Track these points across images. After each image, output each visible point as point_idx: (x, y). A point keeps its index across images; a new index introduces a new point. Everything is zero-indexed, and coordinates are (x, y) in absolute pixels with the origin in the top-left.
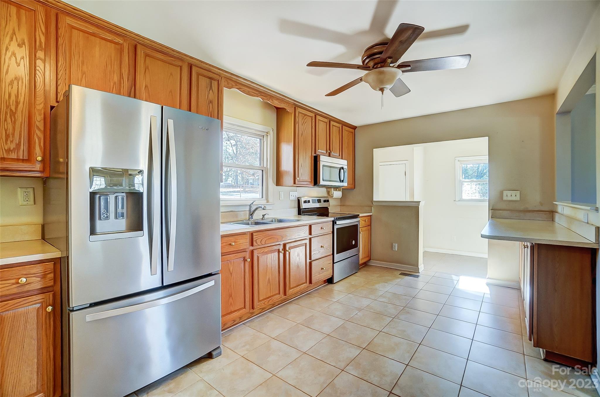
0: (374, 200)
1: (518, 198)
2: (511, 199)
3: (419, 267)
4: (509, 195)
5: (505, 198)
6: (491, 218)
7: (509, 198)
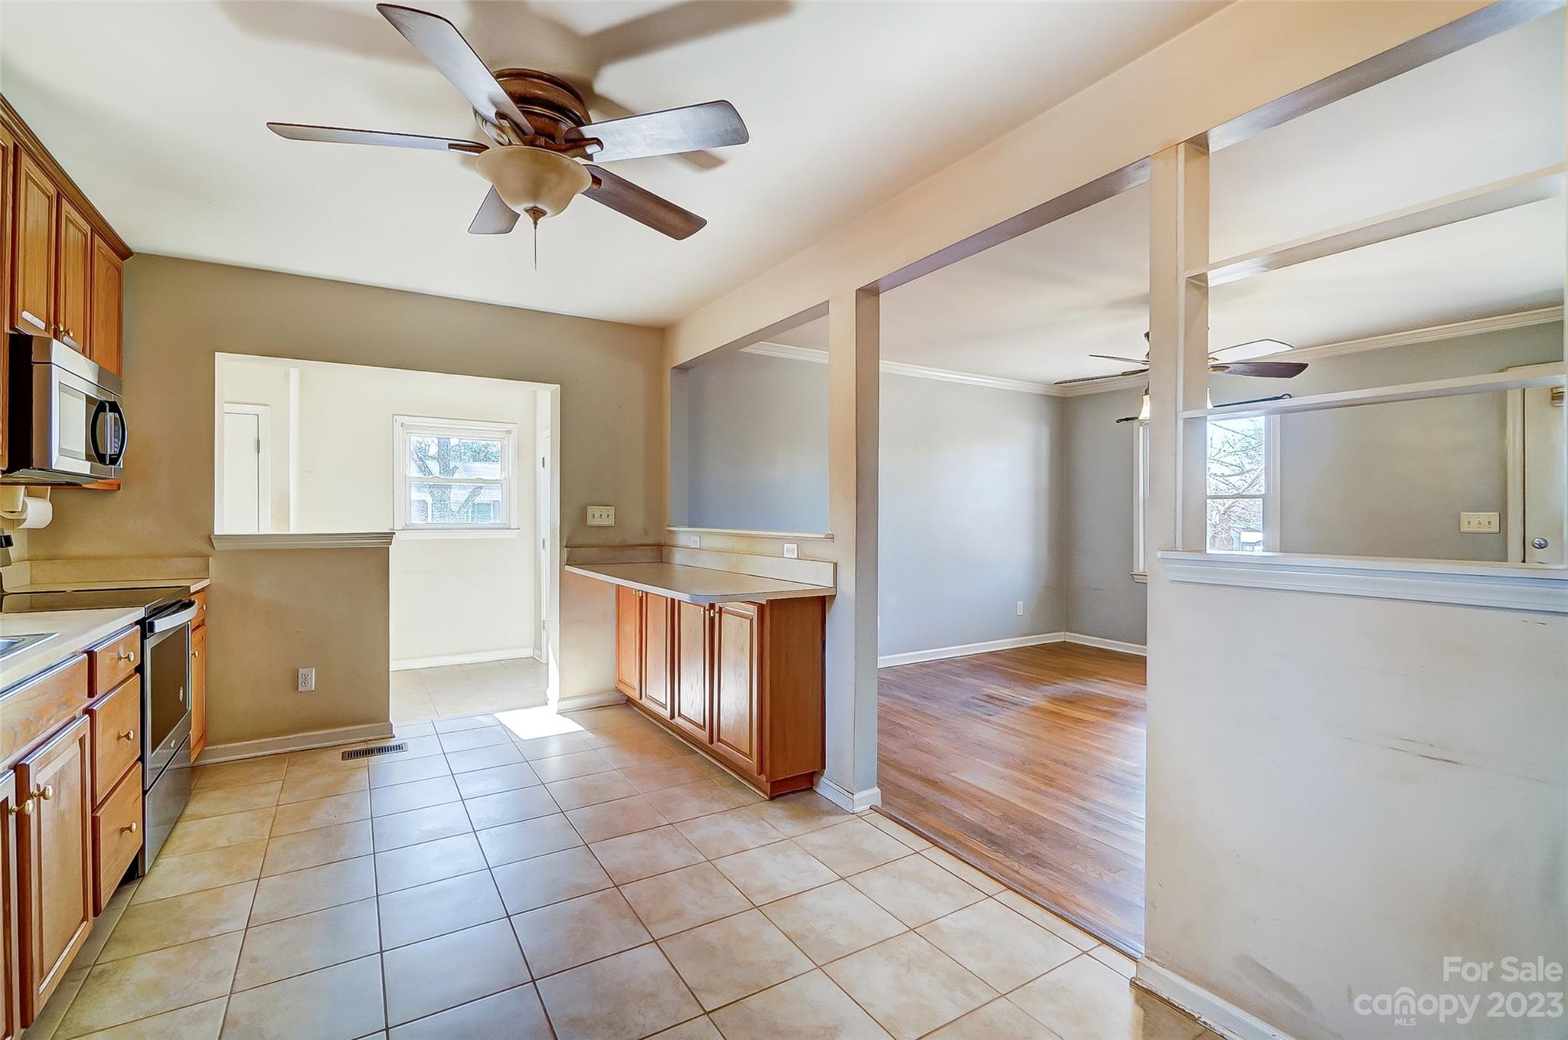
0: (216, 533)
1: (610, 522)
2: (601, 523)
3: (391, 720)
4: (597, 515)
5: (590, 521)
6: (566, 566)
7: (597, 522)
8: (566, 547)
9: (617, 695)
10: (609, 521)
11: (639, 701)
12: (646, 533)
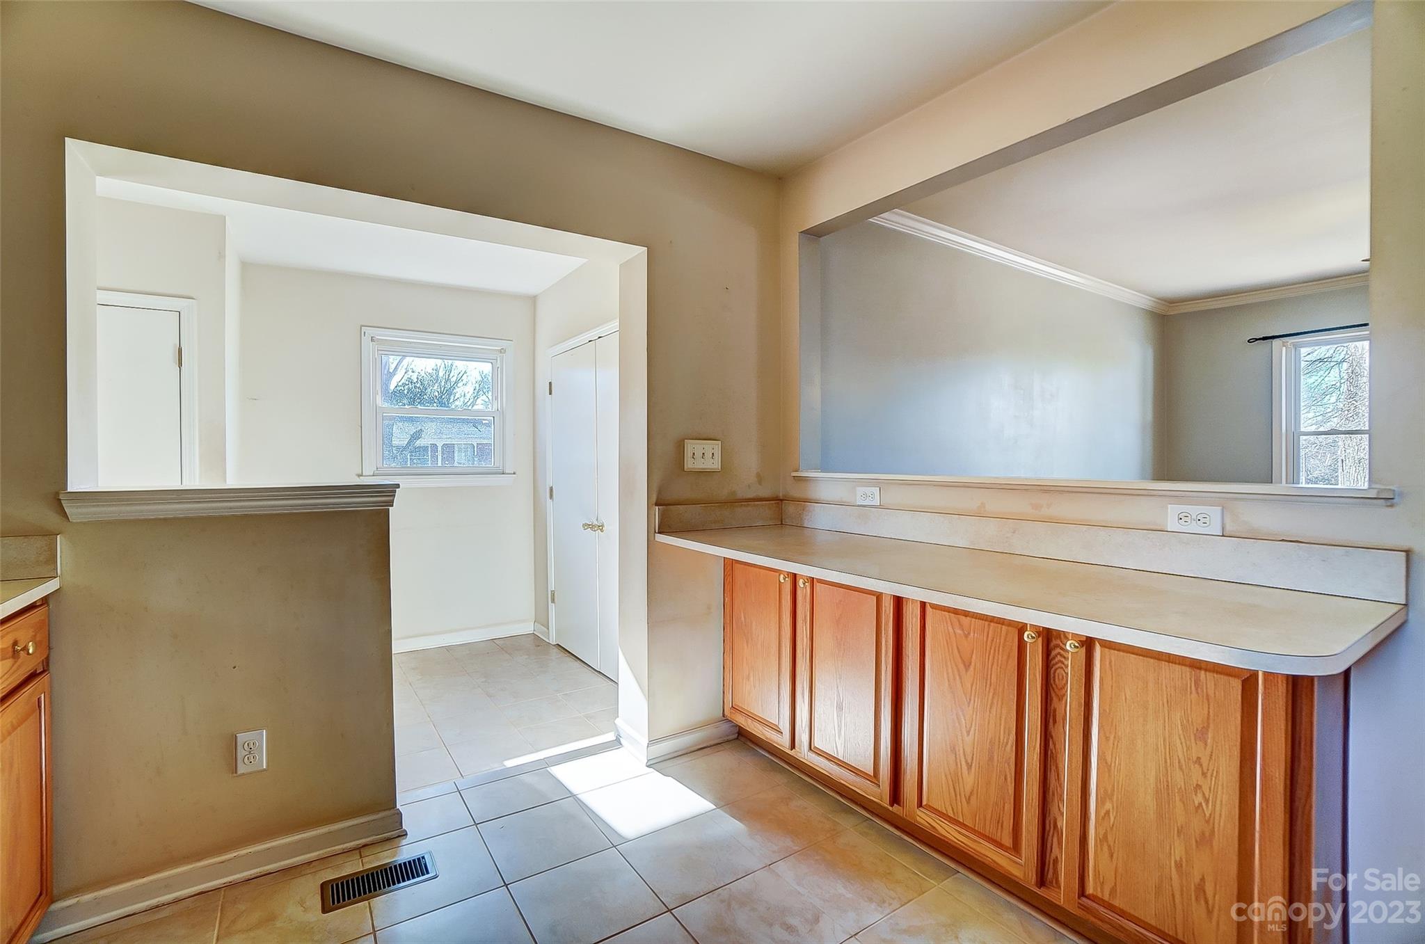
0: (70, 488)
1: (716, 464)
2: (702, 466)
3: (398, 806)
4: (698, 454)
5: (689, 464)
6: (657, 535)
7: (699, 465)
8: (656, 505)
9: (725, 727)
10: (714, 464)
11: (792, 753)
12: (760, 479)
